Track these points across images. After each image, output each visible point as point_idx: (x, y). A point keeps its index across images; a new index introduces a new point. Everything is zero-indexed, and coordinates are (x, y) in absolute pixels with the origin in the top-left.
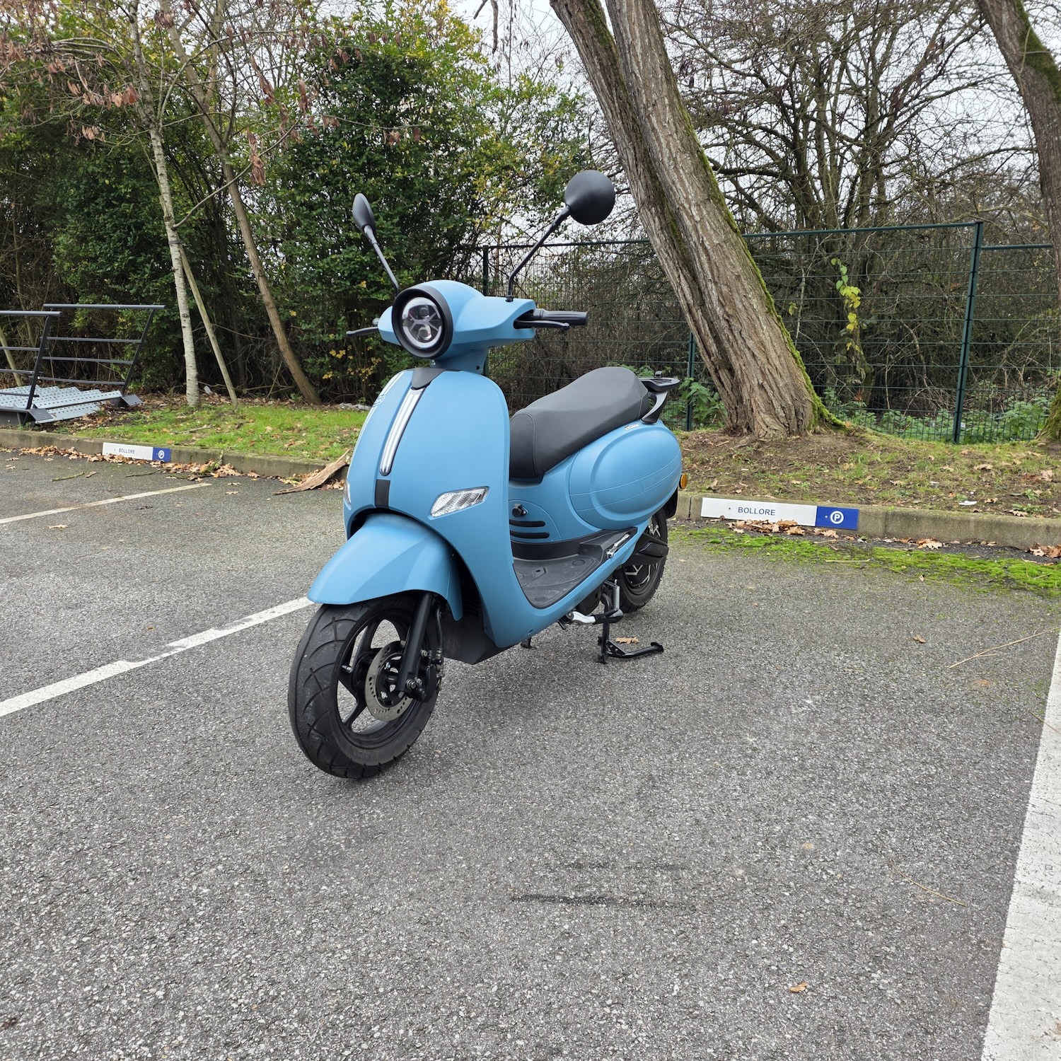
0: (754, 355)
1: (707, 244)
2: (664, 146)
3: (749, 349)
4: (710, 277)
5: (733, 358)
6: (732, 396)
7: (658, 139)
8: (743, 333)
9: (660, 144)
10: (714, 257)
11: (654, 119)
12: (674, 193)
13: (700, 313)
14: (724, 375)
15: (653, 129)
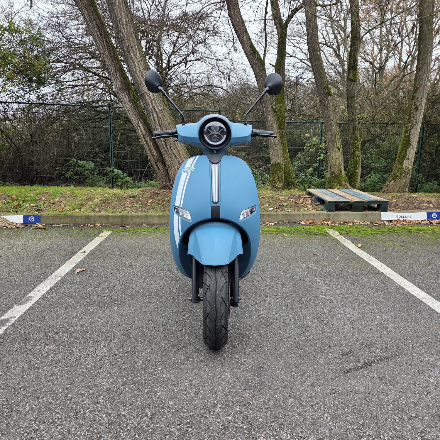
0: (176, 156)
1: (157, 109)
2: (137, 66)
3: (174, 154)
4: (158, 123)
5: (167, 157)
6: (163, 173)
7: (134, 62)
8: (171, 147)
9: (135, 65)
10: (160, 115)
11: (132, 54)
12: (142, 87)
13: (149, 138)
14: (160, 165)
15: (131, 58)
